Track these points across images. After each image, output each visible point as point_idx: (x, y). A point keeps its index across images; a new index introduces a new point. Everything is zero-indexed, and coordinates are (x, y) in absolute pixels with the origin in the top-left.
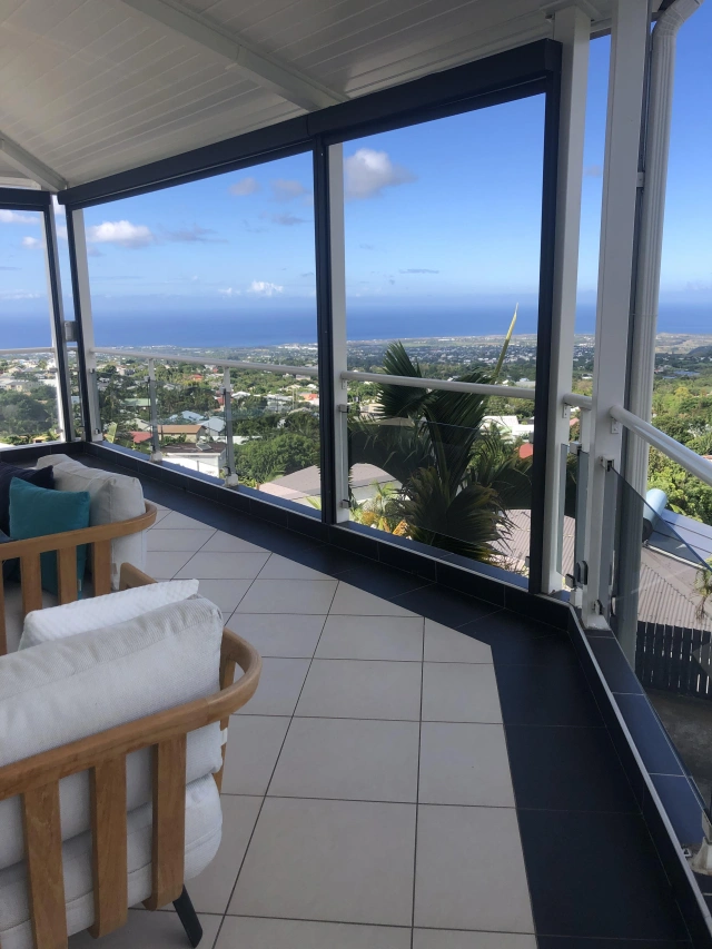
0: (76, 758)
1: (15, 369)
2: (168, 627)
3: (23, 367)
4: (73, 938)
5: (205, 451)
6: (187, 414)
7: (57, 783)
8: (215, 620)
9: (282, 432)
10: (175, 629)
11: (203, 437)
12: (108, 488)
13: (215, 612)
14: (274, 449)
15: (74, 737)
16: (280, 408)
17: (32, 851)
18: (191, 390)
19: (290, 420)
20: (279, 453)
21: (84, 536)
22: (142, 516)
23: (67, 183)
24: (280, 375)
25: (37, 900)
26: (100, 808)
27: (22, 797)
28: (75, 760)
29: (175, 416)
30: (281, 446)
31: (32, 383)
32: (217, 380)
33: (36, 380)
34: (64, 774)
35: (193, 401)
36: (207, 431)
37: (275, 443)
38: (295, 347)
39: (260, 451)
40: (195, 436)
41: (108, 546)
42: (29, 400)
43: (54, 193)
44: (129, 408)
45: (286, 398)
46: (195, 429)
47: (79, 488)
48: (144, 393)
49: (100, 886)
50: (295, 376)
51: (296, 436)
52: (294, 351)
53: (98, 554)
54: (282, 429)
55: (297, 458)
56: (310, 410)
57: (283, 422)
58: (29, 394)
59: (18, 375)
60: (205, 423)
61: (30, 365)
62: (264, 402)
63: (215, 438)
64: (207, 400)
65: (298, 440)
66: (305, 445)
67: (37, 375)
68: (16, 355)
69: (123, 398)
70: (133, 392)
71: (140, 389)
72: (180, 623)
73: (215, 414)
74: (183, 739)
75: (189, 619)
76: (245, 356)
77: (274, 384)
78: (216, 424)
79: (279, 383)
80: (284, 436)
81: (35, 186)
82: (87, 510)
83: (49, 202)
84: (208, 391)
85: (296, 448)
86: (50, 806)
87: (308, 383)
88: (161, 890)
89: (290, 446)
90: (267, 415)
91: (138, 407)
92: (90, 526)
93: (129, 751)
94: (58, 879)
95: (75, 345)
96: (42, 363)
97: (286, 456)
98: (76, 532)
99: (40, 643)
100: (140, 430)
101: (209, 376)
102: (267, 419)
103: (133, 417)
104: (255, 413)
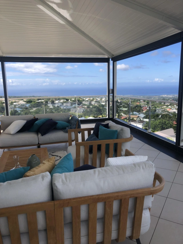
0: (118, 196)
1: (95, 100)
2: (141, 168)
3: (97, 100)
4: (112, 240)
5: (138, 122)
6: (134, 113)
7: (113, 201)
8: (154, 168)
9: (160, 119)
10: (143, 168)
11: (138, 119)
12: (122, 130)
13: (154, 166)
14: (157, 123)
15: (117, 191)
16: (160, 112)
17: (106, 216)
18: (136, 107)
19: (163, 116)
20: (159, 124)
21: (116, 141)
22: (130, 138)
23: (114, 55)
24: (160, 103)
25: (106, 228)
26: (122, 210)
27: (105, 203)
28: (118, 197)
29: (131, 113)
30: (159, 123)
31: (99, 103)
32: (143, 104)
33: (100, 103)
34: (115, 199)
35: (136, 109)
36: (139, 117)
37: (157, 122)
38: (166, 96)
39: (153, 124)
40: (136, 118)
41: (121, 144)
42: (98, 108)
43: (110, 58)
44: (120, 110)
45: (162, 110)
46: (137, 116)
47: (115, 129)
48: (124, 107)
49: (120, 229)
50: (165, 103)
51: (164, 120)
52: (165, 97)
53: (118, 146)
54: (160, 118)
55: (164, 126)
56: (168, 113)
57: (160, 116)
58: (98, 106)
59: (96, 102)
60: (139, 115)
61: (99, 99)
62: (155, 111)
63: (142, 119)
64: (140, 109)
65: (165, 121)
66: (166, 123)
67: (100, 102)
68: (96, 97)
69: (119, 108)
70: (122, 106)
71: (124, 106)
72: (145, 167)
73: (142, 113)
74: (144, 197)
75: (147, 166)
76: (151, 98)
77: (159, 105)
78: (142, 115)
79: (160, 105)
80: (161, 120)
81: (106, 57)
82: (116, 135)
83: (109, 60)
84: (140, 107)
85: (164, 123)
86: (111, 206)
87: (169, 106)
88: (134, 235)
89: (162, 123)
90: (156, 114)
91: (123, 110)
92: (117, 139)
93: (130, 197)
94: (111, 224)
95: (112, 95)
96: (101, 99)
97: (161, 125)
98: (114, 140)
99: (110, 166)
100: (123, 116)
101: (141, 103)
102: (156, 115)
103: (121, 113)
104: (153, 113)
